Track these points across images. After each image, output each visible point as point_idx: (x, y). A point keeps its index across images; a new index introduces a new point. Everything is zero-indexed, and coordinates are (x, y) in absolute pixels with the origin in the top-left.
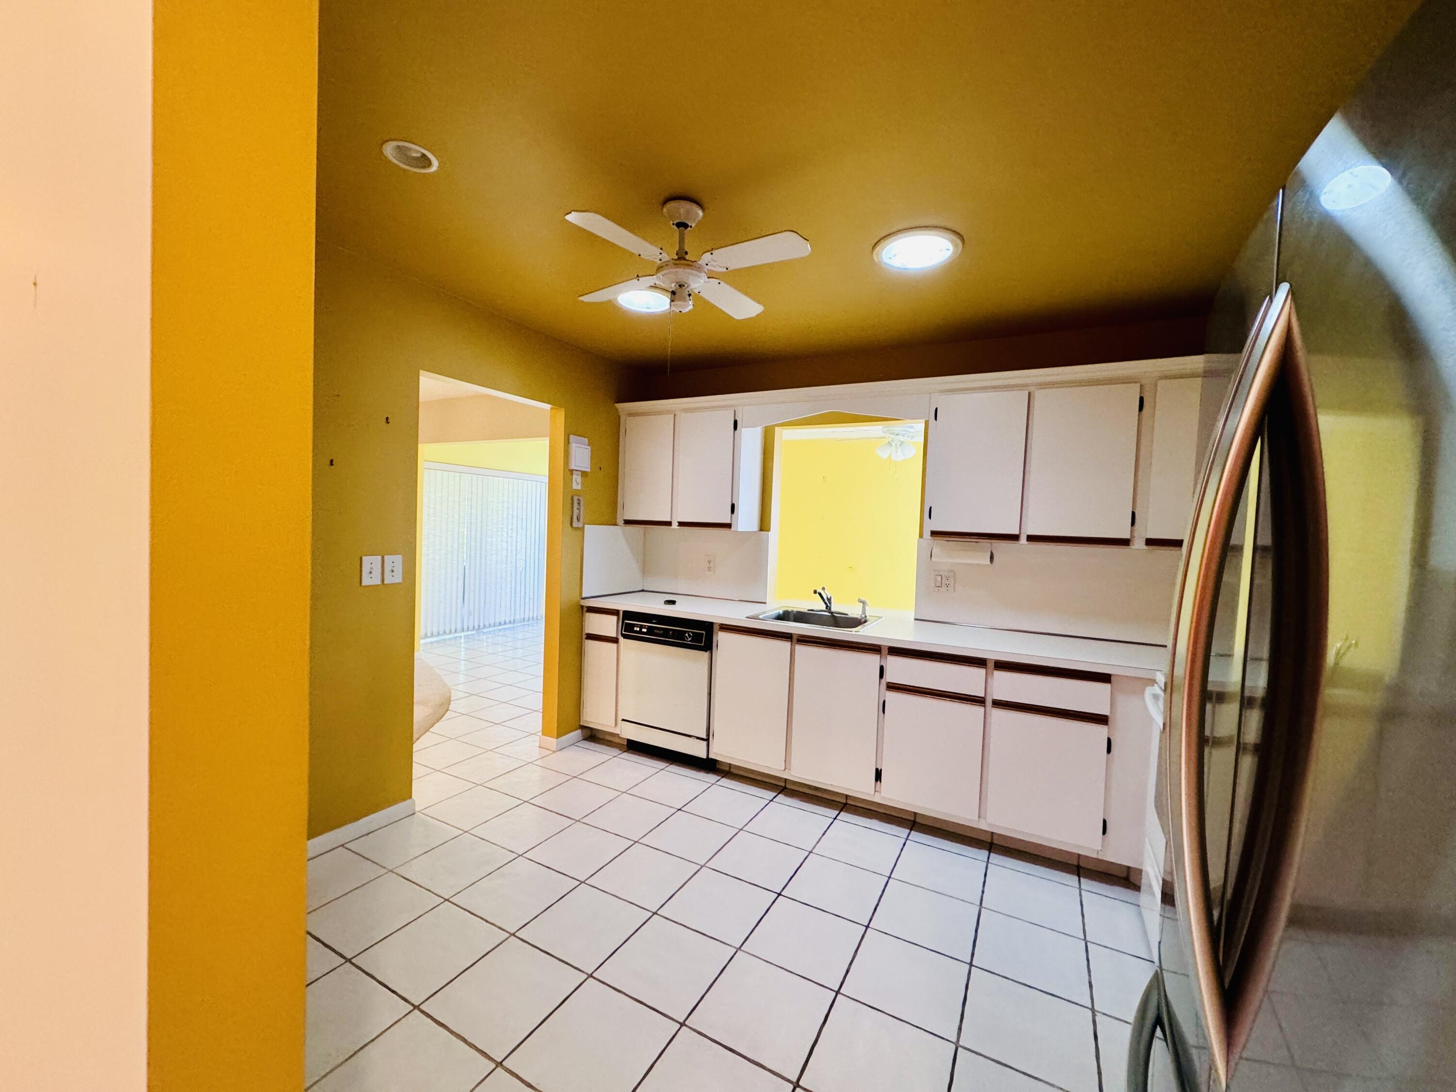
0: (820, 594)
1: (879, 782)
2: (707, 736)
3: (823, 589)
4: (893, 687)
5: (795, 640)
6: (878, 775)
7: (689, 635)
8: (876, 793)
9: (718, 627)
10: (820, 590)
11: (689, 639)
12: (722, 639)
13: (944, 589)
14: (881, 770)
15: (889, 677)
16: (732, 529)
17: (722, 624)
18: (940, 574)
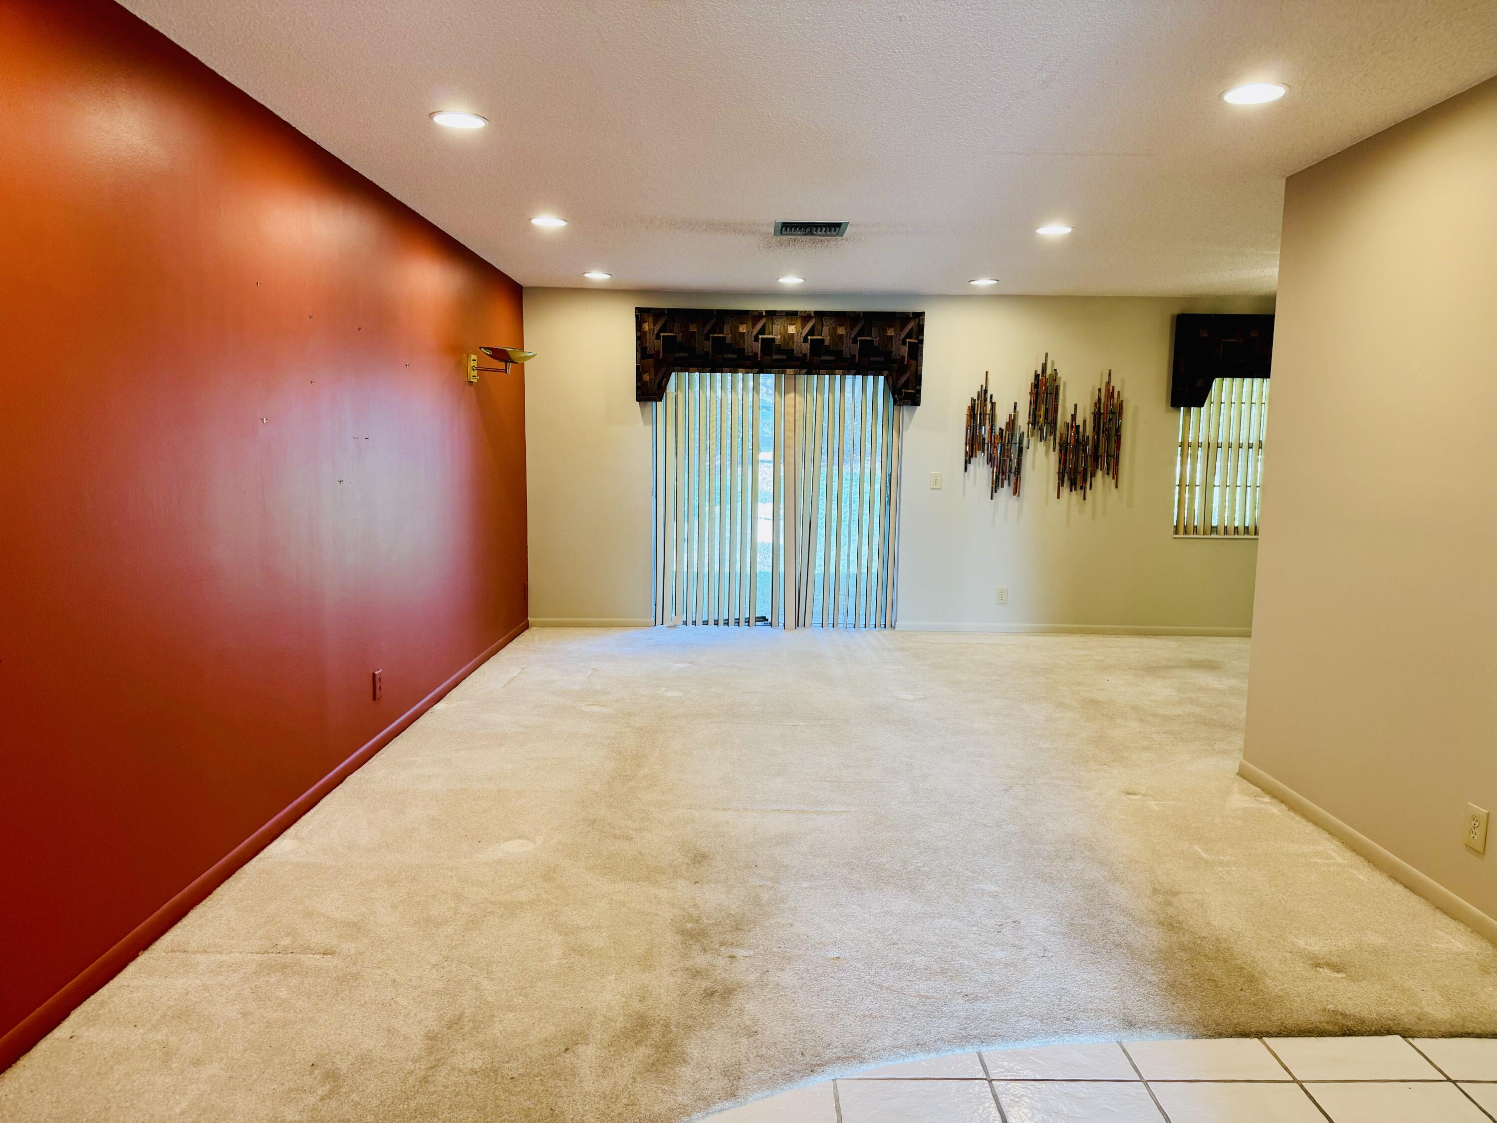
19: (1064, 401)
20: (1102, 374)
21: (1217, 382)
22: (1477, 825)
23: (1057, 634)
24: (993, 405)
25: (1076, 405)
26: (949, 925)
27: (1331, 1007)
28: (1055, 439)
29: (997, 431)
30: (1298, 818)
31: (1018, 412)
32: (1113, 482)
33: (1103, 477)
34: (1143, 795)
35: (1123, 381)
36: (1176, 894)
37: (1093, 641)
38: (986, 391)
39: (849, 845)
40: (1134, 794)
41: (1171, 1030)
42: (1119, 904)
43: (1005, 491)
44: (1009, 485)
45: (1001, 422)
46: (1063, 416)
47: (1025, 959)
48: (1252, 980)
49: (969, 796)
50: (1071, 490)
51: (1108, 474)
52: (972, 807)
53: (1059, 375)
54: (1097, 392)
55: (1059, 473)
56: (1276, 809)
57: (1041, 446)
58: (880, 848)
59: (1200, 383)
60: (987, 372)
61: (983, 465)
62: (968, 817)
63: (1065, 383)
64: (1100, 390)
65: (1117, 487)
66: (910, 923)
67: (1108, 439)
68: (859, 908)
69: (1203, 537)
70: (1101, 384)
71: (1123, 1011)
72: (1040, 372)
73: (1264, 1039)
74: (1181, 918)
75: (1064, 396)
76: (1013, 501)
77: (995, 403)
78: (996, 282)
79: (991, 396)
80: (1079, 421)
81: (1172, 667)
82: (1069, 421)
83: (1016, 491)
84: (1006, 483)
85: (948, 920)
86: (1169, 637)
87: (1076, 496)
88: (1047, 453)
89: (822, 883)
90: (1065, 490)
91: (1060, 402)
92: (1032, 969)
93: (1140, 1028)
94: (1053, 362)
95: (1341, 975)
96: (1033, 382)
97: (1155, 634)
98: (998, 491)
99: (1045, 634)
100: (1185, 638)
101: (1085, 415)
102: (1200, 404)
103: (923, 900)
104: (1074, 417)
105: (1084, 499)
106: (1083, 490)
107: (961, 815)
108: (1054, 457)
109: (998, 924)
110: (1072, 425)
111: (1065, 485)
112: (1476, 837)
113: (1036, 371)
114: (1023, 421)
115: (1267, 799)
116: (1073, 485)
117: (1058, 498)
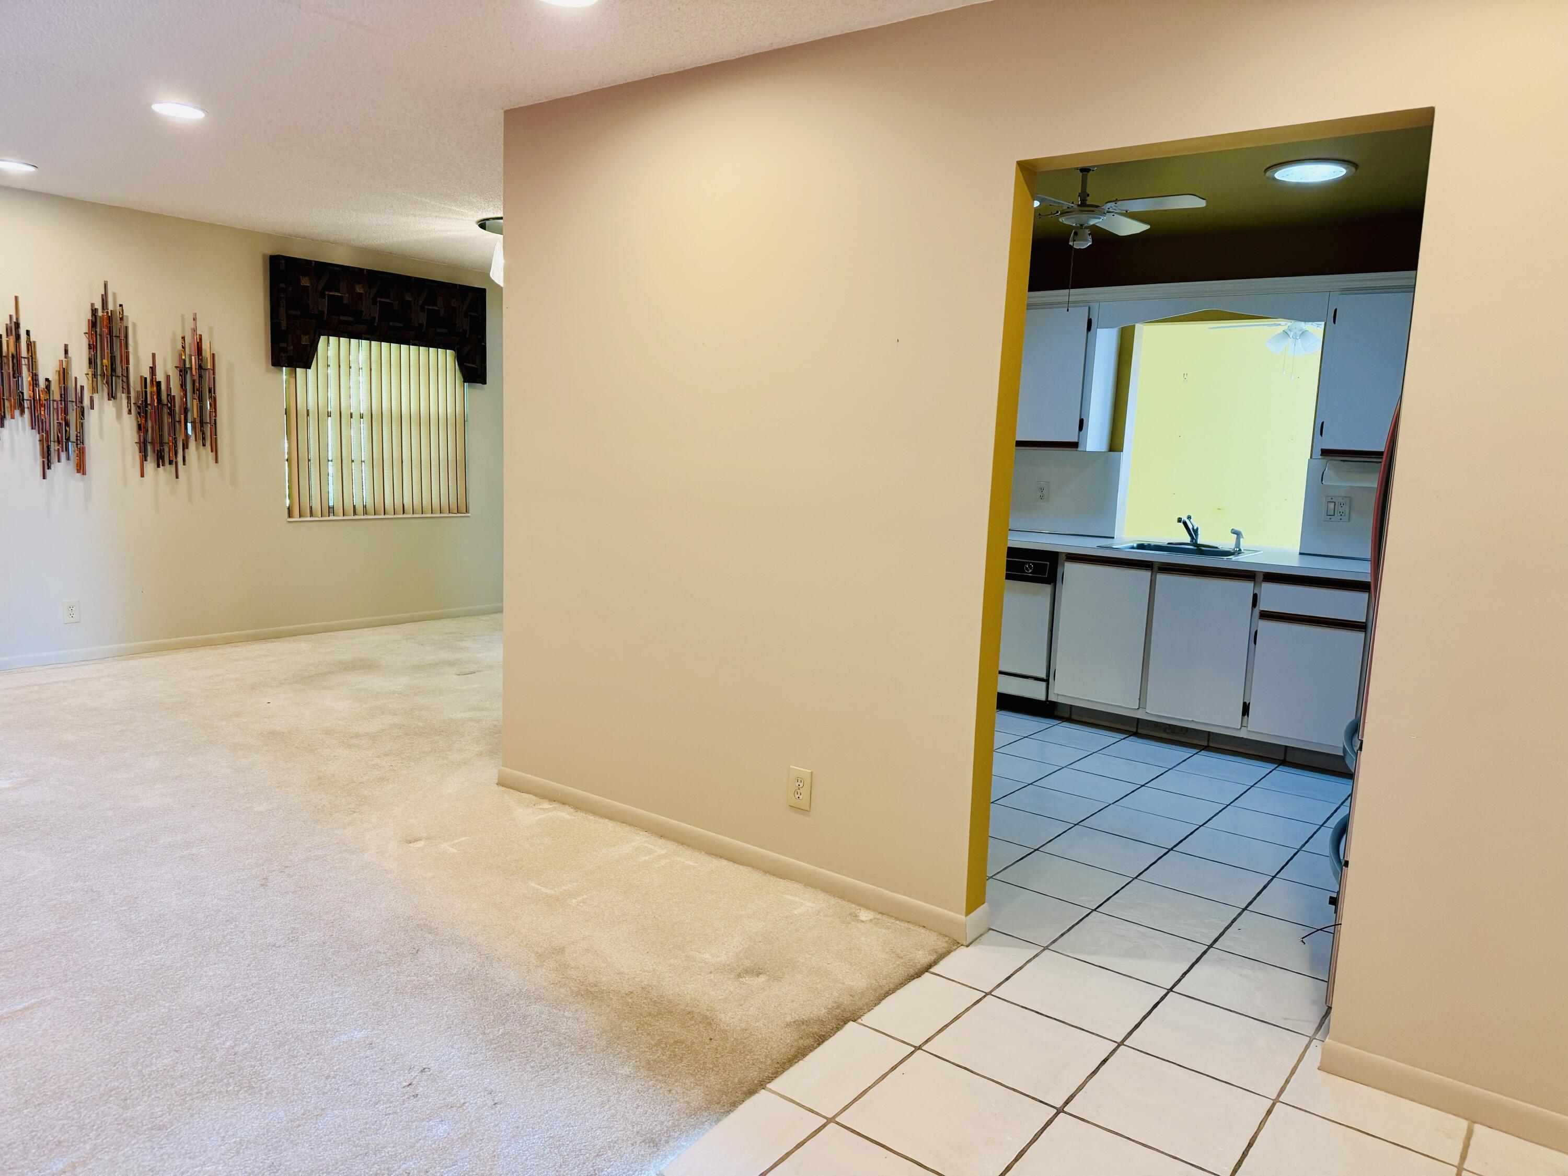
0: (1185, 524)
1: (1246, 716)
2: (1047, 676)
3: (1189, 518)
4: (1265, 615)
5: (1156, 568)
6: (1246, 709)
7: (1030, 566)
8: (1243, 728)
9: (1065, 557)
10: (1185, 518)
11: (1030, 571)
12: (1070, 570)
13: (1337, 517)
14: (1249, 703)
15: (1263, 606)
16: (1079, 449)
17: (1069, 554)
18: (1333, 500)
19: (136, 349)
20: (183, 317)
21: (323, 339)
22: (801, 785)
23: (156, 653)
24: (31, 345)
25: (154, 355)
26: (344, 1119)
27: (788, 1019)
28: (129, 398)
29: (42, 384)
30: (591, 817)
31: (71, 358)
32: (211, 456)
33: (197, 448)
34: (427, 839)
35: (211, 330)
36: (562, 950)
37: (209, 655)
38: (17, 325)
39: (87, 1060)
40: (415, 841)
41: (694, 1127)
42: (517, 989)
43: (62, 468)
44: (68, 459)
45: (47, 369)
46: (139, 368)
47: (479, 1120)
48: (708, 1022)
49: (219, 911)
50: (158, 466)
51: (204, 445)
52: (236, 926)
53: (125, 314)
54: (180, 341)
55: (139, 443)
56: (565, 814)
57: (109, 407)
58: (145, 1042)
59: (305, 340)
60: (16, 298)
61: (24, 430)
62: (242, 943)
63: (134, 325)
64: (183, 338)
65: (217, 461)
66: (286, 1145)
67: (201, 399)
68: (187, 1160)
69: (321, 519)
70: (183, 330)
71: (635, 1130)
72: (98, 306)
73: (769, 1086)
74: (591, 979)
75: (136, 342)
76: (76, 482)
77: (34, 342)
78: (32, 169)
79: (28, 333)
80: (160, 377)
81: (326, 674)
82: (147, 374)
83: (81, 468)
84: (63, 455)
85: (336, 1112)
86: (291, 639)
87: (165, 473)
88: (119, 416)
89: (88, 1147)
90: (150, 466)
91: (131, 349)
92: (497, 1129)
93: (667, 1142)
94: (114, 294)
95: (762, 979)
96: (90, 318)
97: (278, 636)
98: (52, 466)
99: (141, 655)
100: (312, 636)
101: (166, 369)
102: (307, 366)
103: (277, 1099)
104: (153, 370)
105: (177, 477)
106: (174, 466)
107: (230, 943)
108: (129, 423)
109: (405, 1084)
110: (152, 381)
111: (149, 458)
112: (801, 797)
113: (92, 305)
114: (80, 370)
115: (546, 805)
116: (160, 459)
117: (142, 476)
